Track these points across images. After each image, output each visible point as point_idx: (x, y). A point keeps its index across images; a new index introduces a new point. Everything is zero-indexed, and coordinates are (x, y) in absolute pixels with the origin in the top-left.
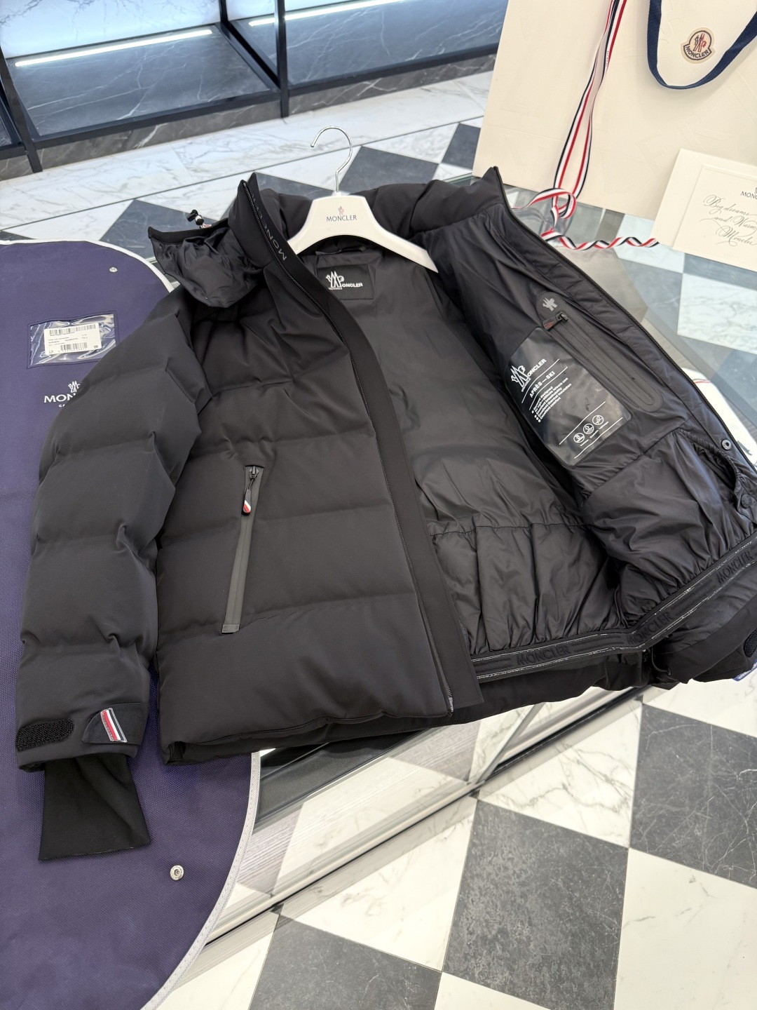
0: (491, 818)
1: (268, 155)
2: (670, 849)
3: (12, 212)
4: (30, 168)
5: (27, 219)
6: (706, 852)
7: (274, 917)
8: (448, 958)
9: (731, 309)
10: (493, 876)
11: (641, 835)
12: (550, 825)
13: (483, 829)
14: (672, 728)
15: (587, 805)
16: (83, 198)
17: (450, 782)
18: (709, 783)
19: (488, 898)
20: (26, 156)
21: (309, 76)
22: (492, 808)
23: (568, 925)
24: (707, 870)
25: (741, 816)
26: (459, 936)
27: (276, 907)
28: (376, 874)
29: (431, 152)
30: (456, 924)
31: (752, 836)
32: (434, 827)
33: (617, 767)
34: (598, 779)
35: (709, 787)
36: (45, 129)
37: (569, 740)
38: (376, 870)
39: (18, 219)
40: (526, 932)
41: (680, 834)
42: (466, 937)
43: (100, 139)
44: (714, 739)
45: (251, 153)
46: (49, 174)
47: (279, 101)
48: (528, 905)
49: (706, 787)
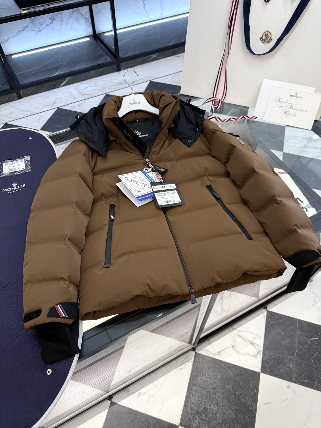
0: (201, 360)
1: (112, 87)
2: (279, 373)
3: (10, 116)
4: (17, 97)
5: (16, 118)
6: (295, 374)
7: (109, 402)
8: (182, 420)
9: (306, 140)
10: (202, 385)
11: (266, 367)
12: (227, 363)
13: (198, 364)
14: (280, 320)
15: (242, 354)
16: (38, 108)
17: (184, 345)
18: (296, 344)
19: (199, 394)
20: (15, 93)
21: (128, 54)
22: (201, 356)
23: (234, 406)
24: (295, 382)
25: (310, 359)
26: (187, 410)
27: (110, 398)
28: (152, 383)
29: (179, 82)
30: (185, 405)
31: (315, 367)
32: (177, 364)
33: (256, 338)
34: (247, 343)
35: (296, 346)
36: (23, 82)
37: (235, 326)
38: (152, 382)
39: (12, 118)
40: (216, 409)
41: (283, 367)
42: (190, 411)
43: (45, 84)
44: (298, 325)
45: (105, 86)
46: (24, 99)
47: (116, 65)
48: (216, 397)
49: (295, 346)
